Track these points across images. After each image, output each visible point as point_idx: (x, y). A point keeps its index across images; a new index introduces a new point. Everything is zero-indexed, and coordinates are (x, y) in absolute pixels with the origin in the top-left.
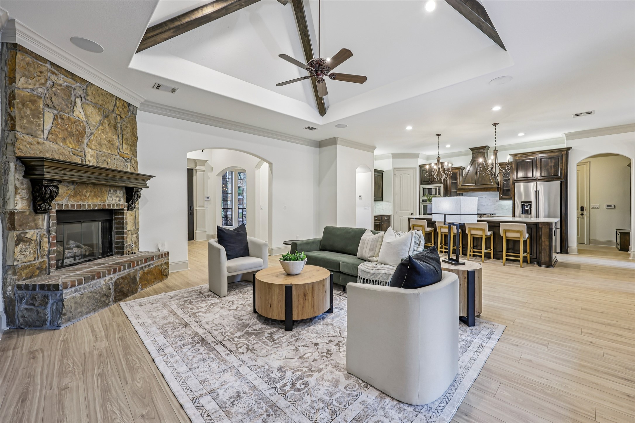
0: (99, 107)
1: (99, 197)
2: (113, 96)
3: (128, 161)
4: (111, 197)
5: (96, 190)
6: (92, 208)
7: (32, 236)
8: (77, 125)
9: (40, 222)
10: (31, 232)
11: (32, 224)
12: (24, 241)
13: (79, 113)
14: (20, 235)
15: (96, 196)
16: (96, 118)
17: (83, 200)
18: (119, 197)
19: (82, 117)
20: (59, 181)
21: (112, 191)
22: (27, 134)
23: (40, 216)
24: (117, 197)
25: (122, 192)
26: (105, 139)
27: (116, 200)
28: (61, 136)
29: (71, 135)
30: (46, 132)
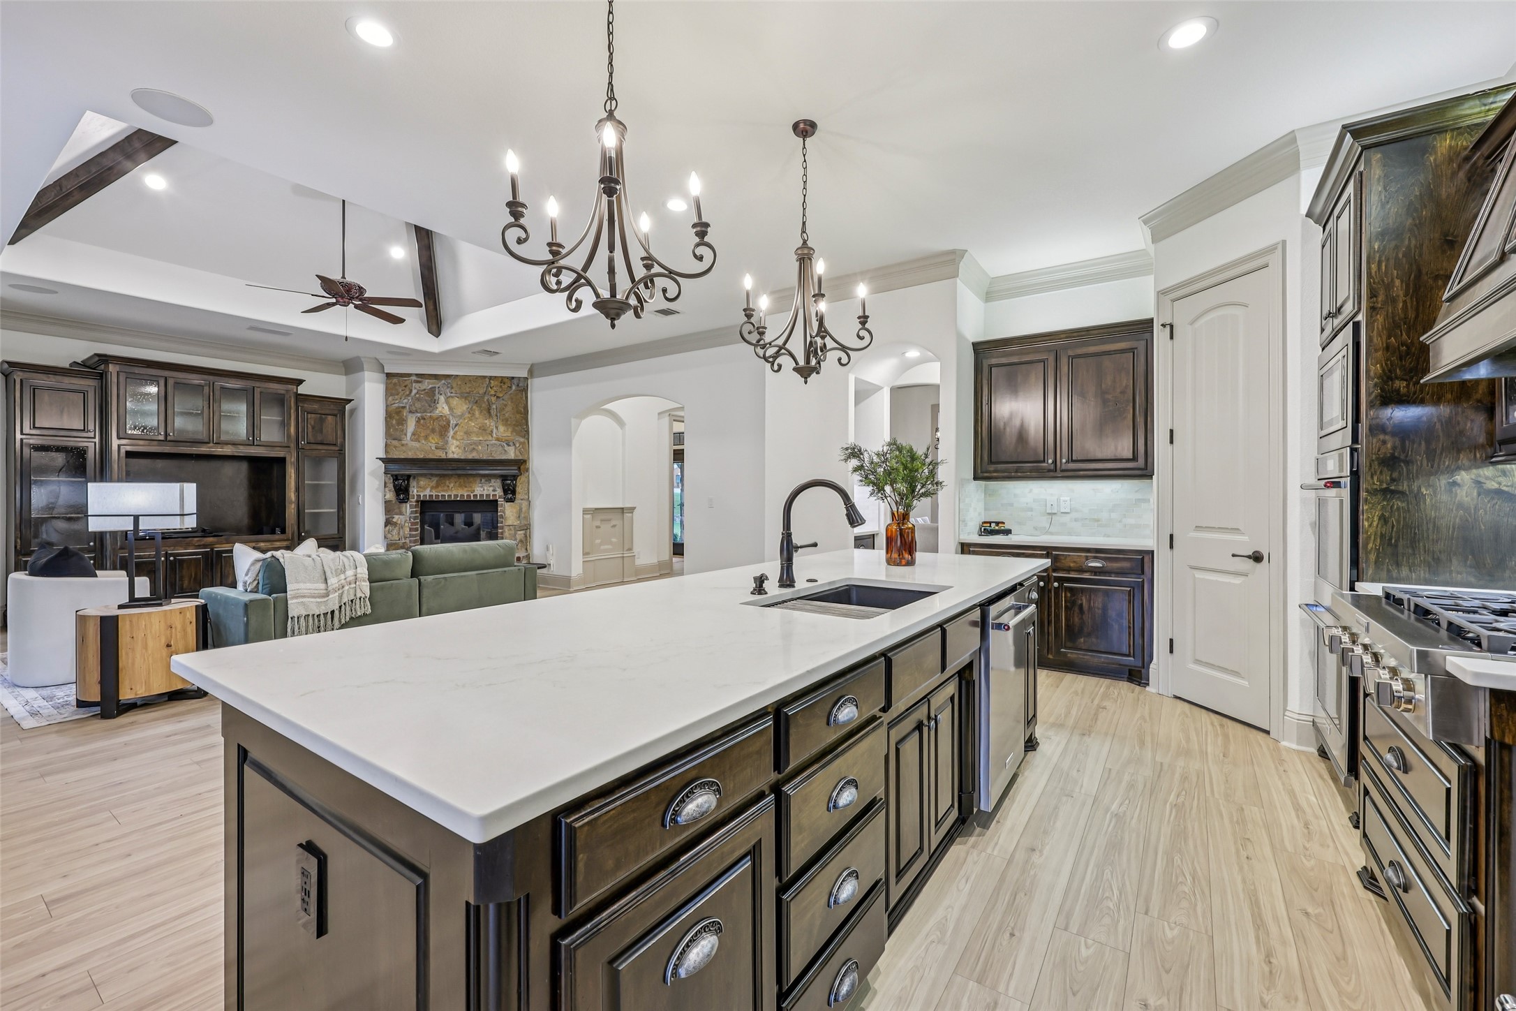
0: (465, 396)
1: (466, 487)
2: (485, 377)
3: (511, 444)
4: (481, 487)
5: (462, 480)
6: (453, 498)
7: (398, 520)
8: (440, 421)
9: (404, 510)
10: (396, 517)
11: (397, 511)
12: (391, 524)
13: (443, 408)
14: (389, 518)
15: (460, 486)
16: (461, 406)
17: (446, 491)
18: (493, 486)
19: (446, 411)
20: (409, 477)
21: (483, 480)
22: (394, 439)
23: (404, 505)
24: (490, 486)
25: (498, 480)
26: (474, 426)
27: (488, 490)
28: (422, 435)
29: (433, 431)
30: (409, 435)
